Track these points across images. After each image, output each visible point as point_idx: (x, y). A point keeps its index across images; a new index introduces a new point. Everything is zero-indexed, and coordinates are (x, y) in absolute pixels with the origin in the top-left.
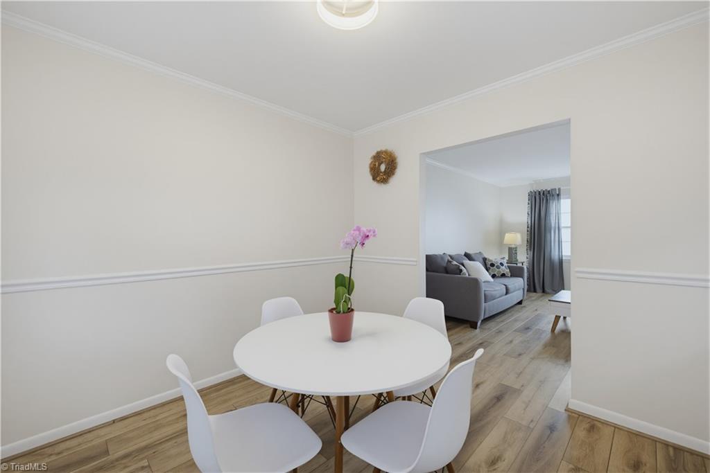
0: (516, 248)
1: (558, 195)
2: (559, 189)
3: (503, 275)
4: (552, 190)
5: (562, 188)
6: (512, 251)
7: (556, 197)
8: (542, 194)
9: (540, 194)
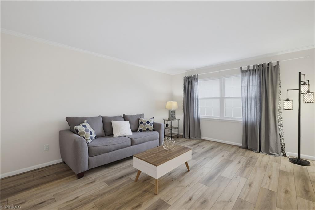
0: (174, 111)
1: (197, 79)
2: (198, 75)
3: (148, 130)
4: (195, 76)
5: (199, 75)
6: (172, 115)
7: (196, 79)
8: (189, 78)
9: (188, 79)
